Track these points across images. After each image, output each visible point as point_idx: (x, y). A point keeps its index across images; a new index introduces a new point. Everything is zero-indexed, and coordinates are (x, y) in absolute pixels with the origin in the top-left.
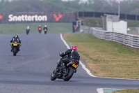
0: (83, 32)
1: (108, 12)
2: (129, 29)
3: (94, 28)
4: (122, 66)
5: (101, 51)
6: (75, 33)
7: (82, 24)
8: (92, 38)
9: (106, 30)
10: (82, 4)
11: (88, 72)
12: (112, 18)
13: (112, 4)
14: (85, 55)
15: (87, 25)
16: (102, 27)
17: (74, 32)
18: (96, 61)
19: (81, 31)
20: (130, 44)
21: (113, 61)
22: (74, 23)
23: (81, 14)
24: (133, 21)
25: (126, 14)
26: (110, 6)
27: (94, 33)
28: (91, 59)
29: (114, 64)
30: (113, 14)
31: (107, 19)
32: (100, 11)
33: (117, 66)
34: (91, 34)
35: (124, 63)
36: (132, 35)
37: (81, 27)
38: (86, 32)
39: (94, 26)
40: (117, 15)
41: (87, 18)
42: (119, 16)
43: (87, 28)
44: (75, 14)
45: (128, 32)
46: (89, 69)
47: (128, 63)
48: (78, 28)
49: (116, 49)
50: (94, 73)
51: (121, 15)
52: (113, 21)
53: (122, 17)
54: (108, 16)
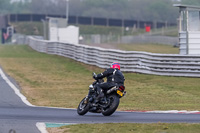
0: (16, 43)
1: (51, 13)
2: (81, 38)
3: (31, 37)
4: (71, 91)
5: (42, 70)
6: (6, 44)
7: (15, 32)
8: (29, 51)
9: (48, 39)
10: (14, 3)
11: (24, 99)
12: (56, 21)
13: (56, 3)
14: (19, 75)
15: (22, 33)
16: (42, 35)
17: (3, 42)
18: (35, 84)
19: (14, 41)
20: (84, 58)
21: (58, 84)
22: (4, 31)
23: (13, 18)
24: (87, 26)
25: (78, 15)
26: (54, 5)
27: (32, 44)
28: (28, 80)
29: (60, 87)
30: (59, 16)
31: (50, 24)
32: (40, 13)
33: (65, 90)
34: (27, 46)
35: (75, 87)
36: (87, 46)
37: (14, 35)
38: (21, 43)
39: (32, 34)
40: (65, 17)
41: (21, 23)
42: (67, 19)
43: (22, 36)
44: (6, 17)
45: (80, 42)
46: (24, 94)
47: (81, 87)
48: (10, 37)
49: (63, 66)
50: (32, 101)
51: (69, 17)
52: (59, 27)
53: (72, 21)
54: (51, 19)
